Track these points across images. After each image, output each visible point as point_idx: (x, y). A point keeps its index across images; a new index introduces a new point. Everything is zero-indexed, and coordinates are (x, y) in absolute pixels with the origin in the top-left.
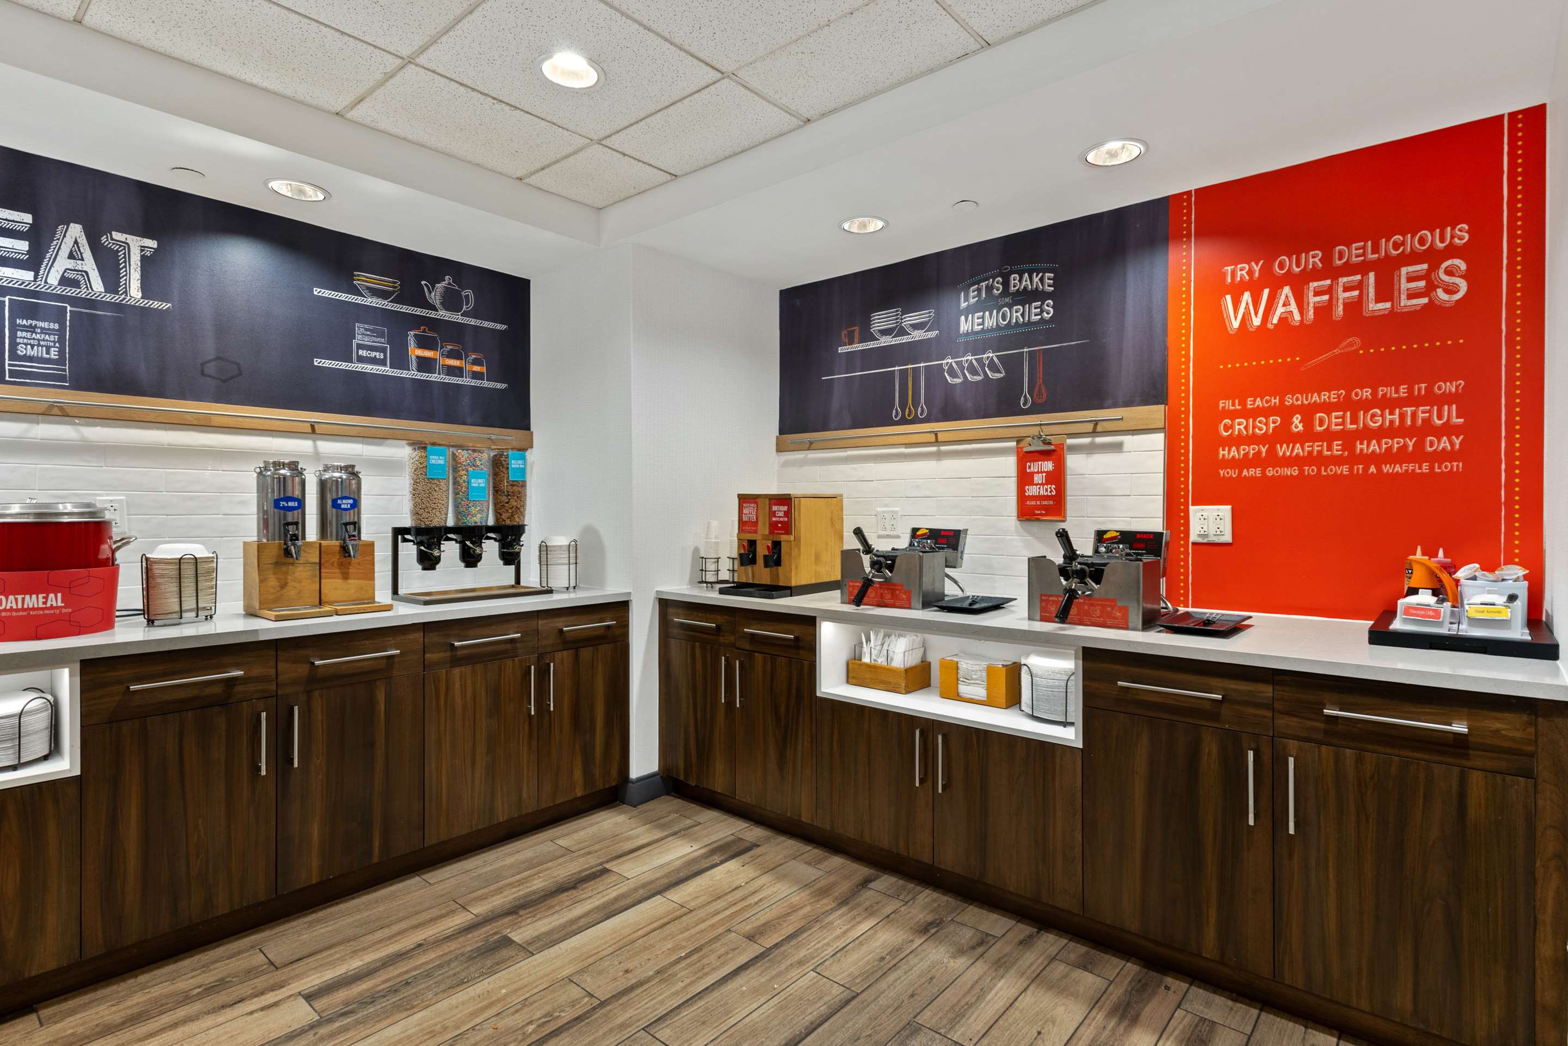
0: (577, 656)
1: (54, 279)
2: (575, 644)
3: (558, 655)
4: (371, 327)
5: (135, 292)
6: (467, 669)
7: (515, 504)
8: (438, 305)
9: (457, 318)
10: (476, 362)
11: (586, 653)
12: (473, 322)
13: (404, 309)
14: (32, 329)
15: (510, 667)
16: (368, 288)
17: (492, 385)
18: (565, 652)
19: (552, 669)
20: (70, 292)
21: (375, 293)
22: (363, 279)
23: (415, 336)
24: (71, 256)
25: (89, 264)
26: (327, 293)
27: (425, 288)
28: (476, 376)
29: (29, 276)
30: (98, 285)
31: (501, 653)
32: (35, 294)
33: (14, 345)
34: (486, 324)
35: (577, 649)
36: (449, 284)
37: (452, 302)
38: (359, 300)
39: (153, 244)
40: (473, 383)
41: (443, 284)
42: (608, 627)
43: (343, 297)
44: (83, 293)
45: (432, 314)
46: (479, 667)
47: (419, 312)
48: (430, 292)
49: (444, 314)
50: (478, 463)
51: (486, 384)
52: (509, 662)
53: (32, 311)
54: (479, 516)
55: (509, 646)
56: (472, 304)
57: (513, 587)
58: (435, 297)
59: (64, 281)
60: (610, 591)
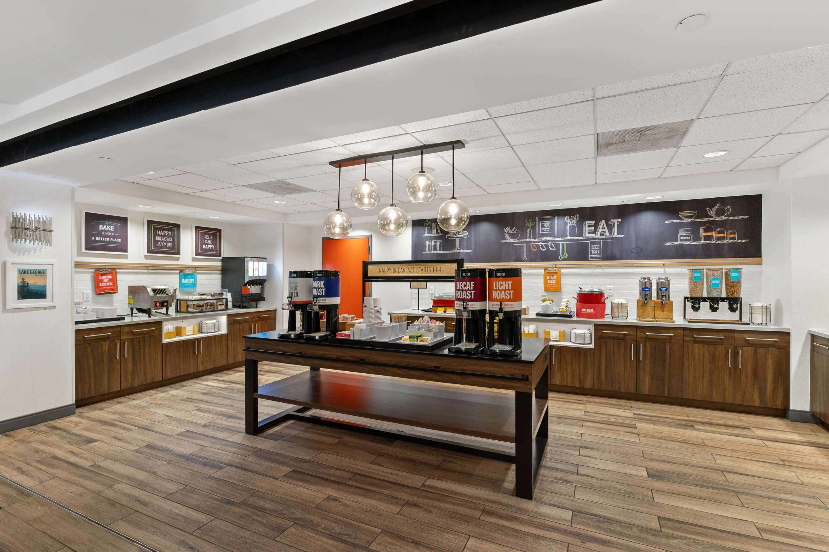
0: (756, 350)
1: (599, 235)
2: (755, 346)
3: (745, 349)
4: (685, 229)
5: (616, 234)
6: (701, 346)
7: (733, 289)
8: (713, 215)
9: (723, 218)
10: (731, 233)
11: (761, 351)
12: (730, 218)
13: (699, 220)
14: (594, 247)
15: (720, 349)
16: (684, 216)
17: (740, 241)
18: (749, 348)
19: (740, 352)
20: (602, 237)
21: (687, 217)
22: (682, 214)
23: (703, 228)
24: (602, 228)
25: (606, 229)
26: (669, 222)
27: (708, 211)
28: (731, 238)
29: (594, 235)
30: (608, 234)
31: (714, 342)
32: (595, 239)
33: (591, 252)
34: (737, 218)
35: (756, 347)
36: (719, 206)
37: (720, 213)
38: (681, 221)
39: (620, 220)
40: (730, 241)
41: (716, 207)
42: (776, 341)
43: (675, 221)
44: (604, 237)
45: (711, 219)
46: (706, 346)
47: (705, 220)
48: (710, 211)
49: (716, 218)
50: (716, 275)
51: (737, 241)
52: (720, 347)
53: (594, 243)
54: (716, 294)
55: (719, 341)
56: (730, 212)
57: (738, 321)
58: (712, 213)
59: (601, 235)
60: (784, 327)
